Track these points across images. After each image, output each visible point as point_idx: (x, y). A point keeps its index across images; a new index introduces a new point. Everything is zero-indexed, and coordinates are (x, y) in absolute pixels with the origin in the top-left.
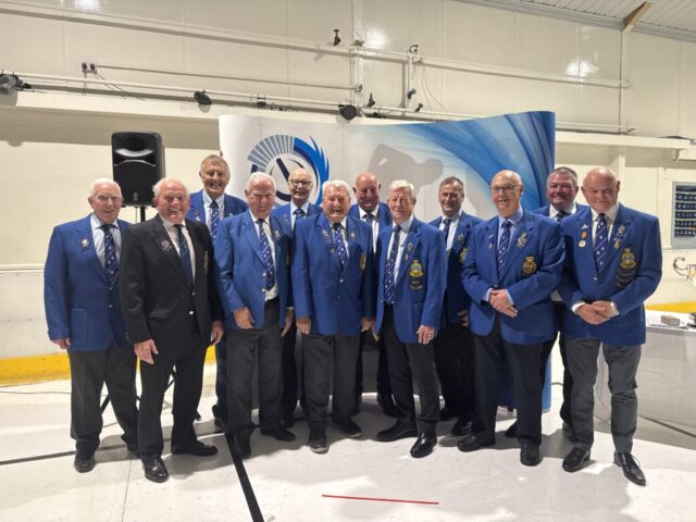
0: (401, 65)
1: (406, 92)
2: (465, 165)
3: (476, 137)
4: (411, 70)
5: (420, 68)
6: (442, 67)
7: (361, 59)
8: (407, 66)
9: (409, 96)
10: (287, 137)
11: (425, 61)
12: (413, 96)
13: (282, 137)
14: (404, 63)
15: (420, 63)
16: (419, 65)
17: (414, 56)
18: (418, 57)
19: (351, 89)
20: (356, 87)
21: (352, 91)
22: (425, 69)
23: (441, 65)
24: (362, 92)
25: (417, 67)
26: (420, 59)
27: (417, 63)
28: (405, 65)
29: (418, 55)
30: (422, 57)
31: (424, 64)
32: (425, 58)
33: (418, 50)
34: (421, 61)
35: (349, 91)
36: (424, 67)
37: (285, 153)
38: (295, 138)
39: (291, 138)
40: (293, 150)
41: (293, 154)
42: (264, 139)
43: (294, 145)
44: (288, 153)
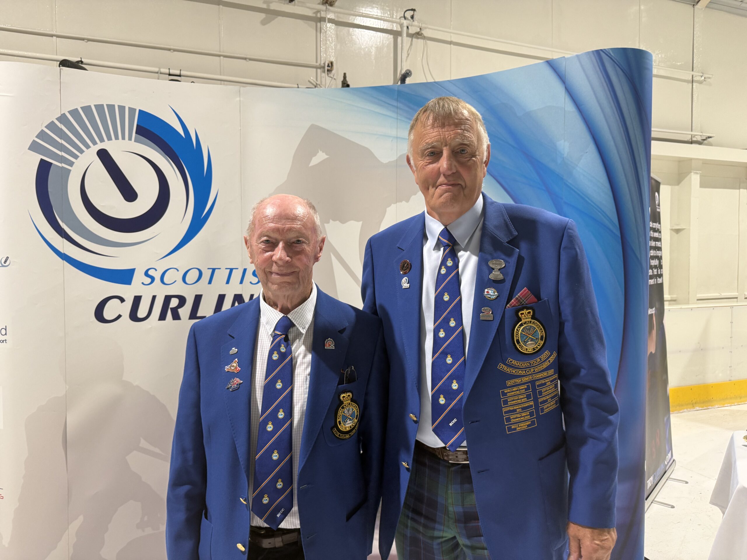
5: (419, 42)
6: (451, 43)
7: (331, 26)
9: (403, 79)
10: (122, 109)
13: (111, 107)
14: (396, 34)
15: (418, 35)
16: (418, 38)
17: (409, 24)
18: (416, 26)
19: (316, 68)
20: (323, 65)
21: (319, 70)
22: (426, 43)
23: (449, 40)
24: (333, 72)
25: (414, 40)
26: (419, 30)
27: (415, 35)
28: (397, 38)
29: (416, 23)
30: (421, 26)
31: (424, 37)
32: (426, 28)
33: (415, 17)
34: (420, 33)
35: (315, 70)
36: (425, 41)
37: (117, 138)
38: (140, 111)
39: (132, 111)
40: (136, 133)
41: (136, 141)
42: (70, 112)
43: (139, 124)
44: (123, 138)
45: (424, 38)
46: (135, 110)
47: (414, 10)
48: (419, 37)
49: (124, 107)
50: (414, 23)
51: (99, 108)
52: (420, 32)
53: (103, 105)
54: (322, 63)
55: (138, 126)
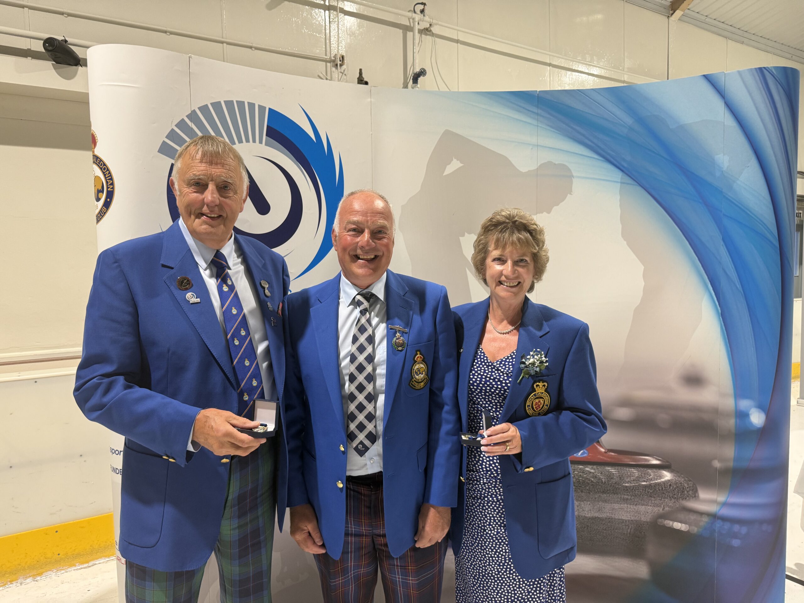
0: (400, 32)
1: (410, 74)
2: (617, 175)
3: (641, 121)
4: (417, 41)
5: (428, 39)
6: (457, 41)
7: (341, 15)
8: (410, 34)
9: (416, 78)
10: (252, 105)
11: (435, 29)
12: (420, 79)
13: (241, 104)
14: (406, 29)
15: (426, 31)
16: (426, 35)
17: (421, 19)
18: (426, 21)
19: (326, 61)
20: (334, 58)
21: (328, 64)
22: (434, 41)
23: (456, 38)
24: (344, 67)
25: (423, 36)
26: (429, 26)
27: (423, 31)
28: (407, 33)
29: (427, 18)
30: (432, 22)
31: (433, 33)
32: (436, 24)
33: (426, 11)
34: (429, 29)
35: (324, 63)
36: (433, 38)
37: (248, 141)
38: (270, 109)
39: (262, 108)
40: (267, 135)
41: (266, 145)
42: (199, 108)
43: (269, 125)
44: (254, 141)
45: (433, 35)
46: (265, 108)
47: (424, 4)
48: (428, 33)
49: (254, 104)
50: (425, 18)
51: (229, 104)
52: (429, 27)
53: (233, 101)
54: (332, 56)
55: (268, 126)
